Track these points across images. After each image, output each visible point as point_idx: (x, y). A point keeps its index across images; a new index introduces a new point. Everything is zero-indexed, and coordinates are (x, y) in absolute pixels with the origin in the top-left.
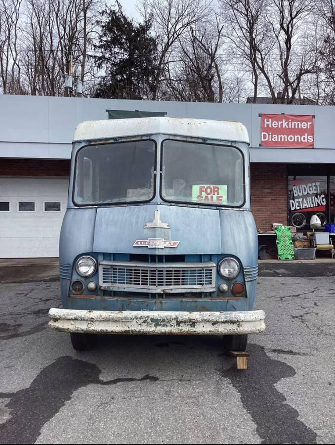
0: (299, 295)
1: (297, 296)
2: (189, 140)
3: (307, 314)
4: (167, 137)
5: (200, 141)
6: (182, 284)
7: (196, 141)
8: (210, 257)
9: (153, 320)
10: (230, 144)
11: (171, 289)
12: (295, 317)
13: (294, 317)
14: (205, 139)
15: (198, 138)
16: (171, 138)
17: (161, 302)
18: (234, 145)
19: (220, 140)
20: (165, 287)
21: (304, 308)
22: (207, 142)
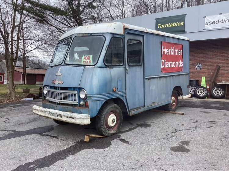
2: (85, 35)
4: (76, 35)
5: (89, 35)
6: (63, 100)
7: (88, 35)
8: (74, 89)
9: (51, 113)
10: (101, 35)
11: (62, 102)
14: (91, 34)
15: (89, 34)
16: (78, 35)
17: (57, 106)
18: (103, 35)
19: (97, 33)
20: (60, 100)
22: (92, 35)
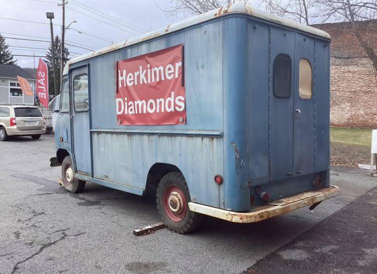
0: (42, 249)
1: (45, 246)
3: (30, 219)
12: (41, 214)
13: (43, 213)
21: (34, 226)
